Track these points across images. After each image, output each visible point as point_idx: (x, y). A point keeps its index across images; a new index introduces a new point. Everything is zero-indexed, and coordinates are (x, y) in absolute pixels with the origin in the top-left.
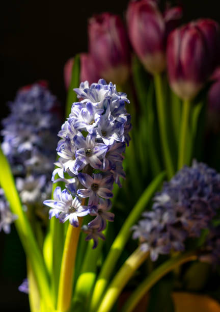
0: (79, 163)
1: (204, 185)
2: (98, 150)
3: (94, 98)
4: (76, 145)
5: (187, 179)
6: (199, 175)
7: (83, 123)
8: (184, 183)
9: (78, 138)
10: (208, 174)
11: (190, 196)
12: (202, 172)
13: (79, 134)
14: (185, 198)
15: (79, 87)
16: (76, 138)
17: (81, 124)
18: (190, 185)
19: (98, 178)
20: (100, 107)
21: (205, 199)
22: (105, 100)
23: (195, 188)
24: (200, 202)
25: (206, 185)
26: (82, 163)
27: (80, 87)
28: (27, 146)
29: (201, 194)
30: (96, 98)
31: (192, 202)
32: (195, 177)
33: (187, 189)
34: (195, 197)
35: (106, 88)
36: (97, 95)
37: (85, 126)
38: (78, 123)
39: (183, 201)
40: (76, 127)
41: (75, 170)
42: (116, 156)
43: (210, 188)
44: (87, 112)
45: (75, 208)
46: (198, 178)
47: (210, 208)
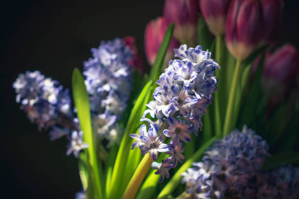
0: (172, 108)
1: (250, 148)
2: (189, 101)
3: (193, 59)
4: (172, 93)
5: (235, 140)
6: (247, 138)
7: (181, 76)
8: (232, 143)
9: (175, 88)
10: (254, 139)
11: (236, 154)
12: (250, 136)
13: (177, 86)
14: (232, 155)
15: (178, 48)
16: (173, 87)
17: (180, 77)
18: (238, 145)
19: (182, 124)
20: (197, 67)
21: (248, 159)
22: (202, 63)
23: (241, 148)
24: (243, 160)
25: (252, 148)
26: (174, 109)
27: (180, 48)
28: (106, 88)
29: (246, 154)
30: (194, 59)
31: (237, 159)
32: (243, 139)
33: (234, 148)
34: (240, 156)
35: (204, 54)
36: (196, 57)
37: (183, 80)
38: (178, 76)
39: (229, 157)
40: (176, 79)
41: (167, 113)
42: (201, 109)
43: (255, 150)
44: (187, 69)
45: (157, 144)
46: (245, 141)
47: (251, 167)
